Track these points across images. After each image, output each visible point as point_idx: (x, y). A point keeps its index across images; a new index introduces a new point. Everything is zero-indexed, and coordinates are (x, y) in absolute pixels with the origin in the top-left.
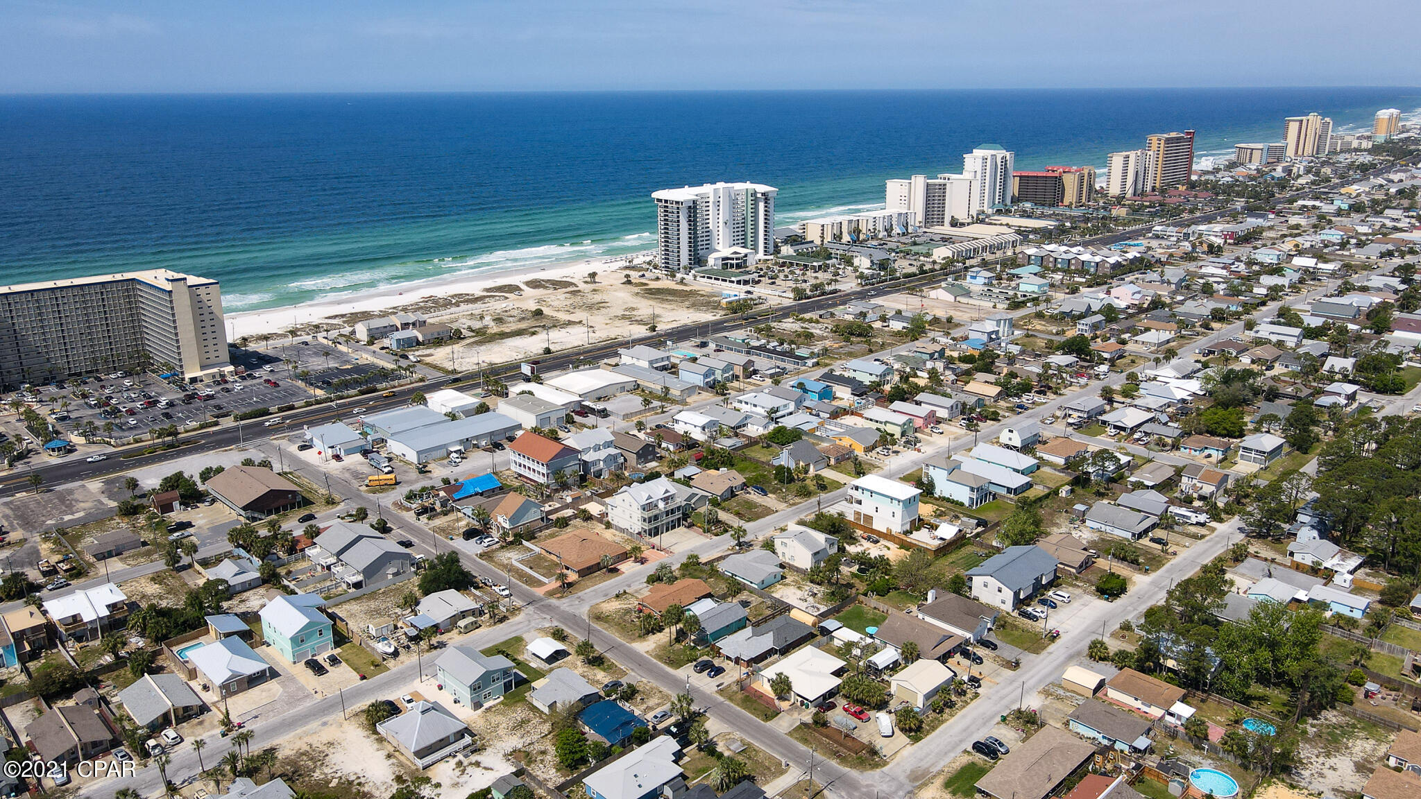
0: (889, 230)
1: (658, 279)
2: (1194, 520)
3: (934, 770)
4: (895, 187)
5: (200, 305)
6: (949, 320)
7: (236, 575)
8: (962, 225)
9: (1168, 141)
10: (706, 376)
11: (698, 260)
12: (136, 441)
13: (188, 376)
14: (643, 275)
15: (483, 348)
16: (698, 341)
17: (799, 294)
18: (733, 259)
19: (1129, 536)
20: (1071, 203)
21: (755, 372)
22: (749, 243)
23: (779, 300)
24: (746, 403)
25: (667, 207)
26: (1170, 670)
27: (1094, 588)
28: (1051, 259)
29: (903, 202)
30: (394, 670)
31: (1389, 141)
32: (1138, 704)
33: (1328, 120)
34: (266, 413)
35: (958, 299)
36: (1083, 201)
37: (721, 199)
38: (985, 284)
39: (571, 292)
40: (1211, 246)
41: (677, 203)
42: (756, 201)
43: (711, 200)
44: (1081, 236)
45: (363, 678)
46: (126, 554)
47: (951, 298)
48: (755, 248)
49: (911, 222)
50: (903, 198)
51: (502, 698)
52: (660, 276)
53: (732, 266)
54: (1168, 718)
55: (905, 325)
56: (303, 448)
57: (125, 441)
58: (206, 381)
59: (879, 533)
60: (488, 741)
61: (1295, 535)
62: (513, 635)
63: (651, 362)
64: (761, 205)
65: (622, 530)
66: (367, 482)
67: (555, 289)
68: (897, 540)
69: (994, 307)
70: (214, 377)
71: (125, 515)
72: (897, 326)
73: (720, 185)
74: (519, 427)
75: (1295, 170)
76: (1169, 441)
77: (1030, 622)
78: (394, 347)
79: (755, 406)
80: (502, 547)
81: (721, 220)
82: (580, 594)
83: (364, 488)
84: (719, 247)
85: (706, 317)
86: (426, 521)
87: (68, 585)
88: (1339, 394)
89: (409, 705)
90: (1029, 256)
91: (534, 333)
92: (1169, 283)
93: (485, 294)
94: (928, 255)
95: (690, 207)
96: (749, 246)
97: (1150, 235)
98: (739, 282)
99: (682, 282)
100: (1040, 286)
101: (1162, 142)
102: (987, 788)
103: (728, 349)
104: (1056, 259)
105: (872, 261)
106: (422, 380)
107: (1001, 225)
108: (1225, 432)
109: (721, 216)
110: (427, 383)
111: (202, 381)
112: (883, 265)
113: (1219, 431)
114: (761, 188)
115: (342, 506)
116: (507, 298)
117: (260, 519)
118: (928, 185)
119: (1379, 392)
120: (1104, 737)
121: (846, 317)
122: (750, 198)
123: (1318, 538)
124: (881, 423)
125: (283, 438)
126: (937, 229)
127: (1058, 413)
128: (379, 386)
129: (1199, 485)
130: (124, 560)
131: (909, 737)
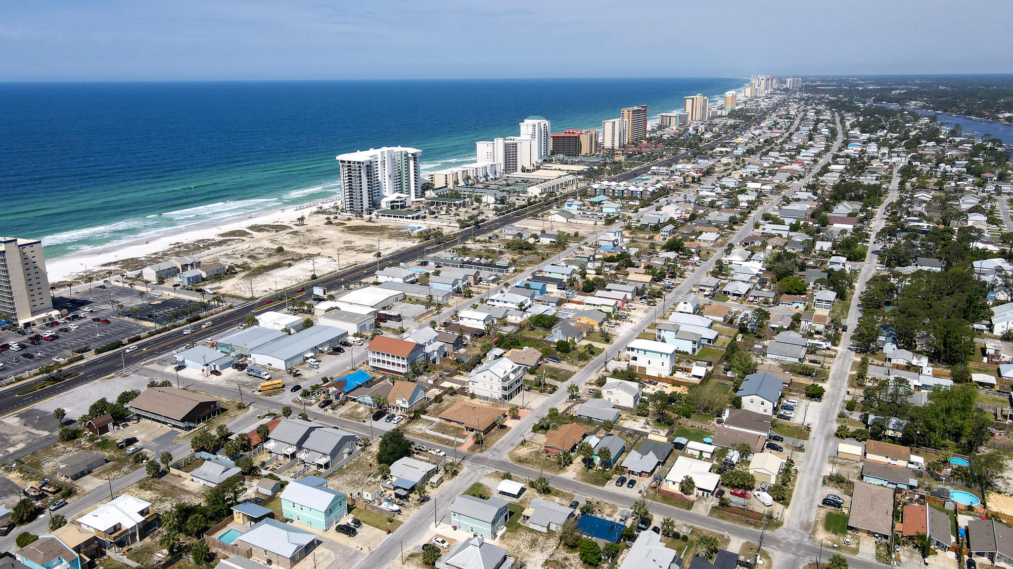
0: (486, 176)
1: (349, 219)
2: (825, 346)
3: (812, 520)
4: (482, 147)
5: (26, 261)
6: (576, 234)
7: (223, 472)
8: (528, 171)
9: (634, 112)
10: (453, 285)
11: (374, 205)
12: (18, 380)
13: (21, 322)
14: (337, 217)
15: (259, 278)
16: (419, 261)
17: (463, 224)
18: (398, 202)
19: (797, 360)
20: (586, 154)
21: (480, 280)
22: (405, 190)
23: (450, 229)
24: (498, 301)
25: (350, 166)
26: (890, 437)
27: (804, 395)
28: (611, 191)
29: (489, 157)
30: (407, 522)
31: (733, 111)
32: (889, 460)
33: (706, 98)
34: (119, 344)
35: (569, 220)
36: (593, 152)
37: (386, 159)
38: (578, 209)
39: (291, 233)
40: (693, 178)
41: (359, 163)
42: (408, 159)
43: (379, 160)
44: (609, 175)
45: (390, 532)
46: (96, 471)
47: (564, 220)
48: (409, 193)
49: (498, 170)
50: (489, 154)
51: (505, 528)
52: (351, 217)
53: (398, 206)
54: (910, 466)
55: (553, 240)
56: (179, 368)
57: (8, 380)
58: (38, 325)
59: (654, 378)
60: (522, 559)
61: (882, 348)
62: (472, 483)
63: (404, 279)
64: (412, 163)
65: (486, 398)
66: (259, 388)
67: (277, 231)
68: (669, 381)
69: (596, 224)
70: (44, 320)
71: (67, 440)
72: (545, 241)
73: (385, 149)
74: (346, 334)
75: (700, 129)
76: (771, 300)
77: (787, 421)
78: (186, 283)
79: (505, 302)
80: (409, 422)
81: (386, 175)
82: (494, 446)
83: (257, 393)
84: (385, 194)
85: (409, 244)
86: (331, 411)
87: (66, 503)
88: (839, 263)
89: (445, 545)
90: (596, 189)
91: (290, 265)
92: (690, 202)
93: (221, 238)
94: (525, 192)
95: (367, 166)
96: (404, 192)
97: (650, 172)
98: (413, 218)
99: (370, 220)
100: (617, 209)
101: (631, 113)
102: (856, 525)
103: (445, 265)
104: (614, 190)
105: (496, 198)
106: (231, 307)
107: (555, 169)
108: (796, 292)
109: (386, 171)
110: (236, 309)
111: (34, 325)
112: (502, 201)
113: (793, 291)
114: (411, 150)
115: (252, 409)
116: (244, 241)
117: (194, 428)
118: (506, 144)
119: (855, 260)
120: (889, 483)
121: (507, 237)
122: (404, 158)
123: (896, 348)
124: (598, 306)
125: (152, 363)
126: (514, 174)
127: (694, 289)
128: (201, 315)
129: (813, 325)
130: (98, 476)
131: (782, 504)
